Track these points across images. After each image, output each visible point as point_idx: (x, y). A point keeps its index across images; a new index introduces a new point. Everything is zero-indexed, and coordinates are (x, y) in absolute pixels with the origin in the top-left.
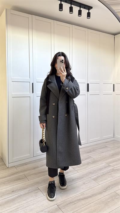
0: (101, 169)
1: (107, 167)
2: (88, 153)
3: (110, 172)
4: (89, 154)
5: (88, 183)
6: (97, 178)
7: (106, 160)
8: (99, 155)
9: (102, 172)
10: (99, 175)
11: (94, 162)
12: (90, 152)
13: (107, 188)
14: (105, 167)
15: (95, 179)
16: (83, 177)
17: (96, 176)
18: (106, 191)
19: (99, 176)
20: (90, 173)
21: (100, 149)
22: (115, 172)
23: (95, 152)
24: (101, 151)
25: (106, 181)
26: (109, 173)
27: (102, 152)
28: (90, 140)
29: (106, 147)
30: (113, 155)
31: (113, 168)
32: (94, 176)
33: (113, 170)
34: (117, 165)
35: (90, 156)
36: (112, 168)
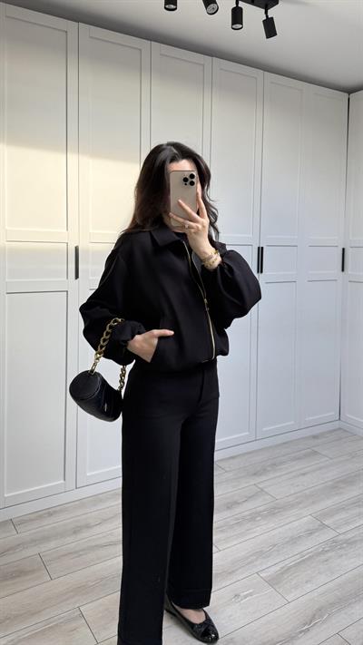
0: (294, 540)
1: (317, 530)
2: (255, 474)
3: (324, 552)
4: (259, 480)
5: (251, 594)
6: (282, 573)
7: (313, 503)
8: (292, 485)
9: (300, 550)
10: (287, 562)
11: (275, 511)
12: (263, 471)
13: (314, 617)
14: (310, 533)
15: (273, 582)
16: (233, 572)
17: (278, 568)
18: (308, 629)
19: (289, 568)
20: (260, 554)
21: (294, 463)
22: (342, 552)
23: (278, 474)
24: (297, 468)
25: (309, 587)
26: (319, 554)
27: (302, 472)
28: (264, 429)
29: (315, 453)
30: (336, 486)
31: (335, 534)
32: (271, 567)
33: (335, 545)
34: (347, 523)
35: (260, 486)
36: (331, 534)
